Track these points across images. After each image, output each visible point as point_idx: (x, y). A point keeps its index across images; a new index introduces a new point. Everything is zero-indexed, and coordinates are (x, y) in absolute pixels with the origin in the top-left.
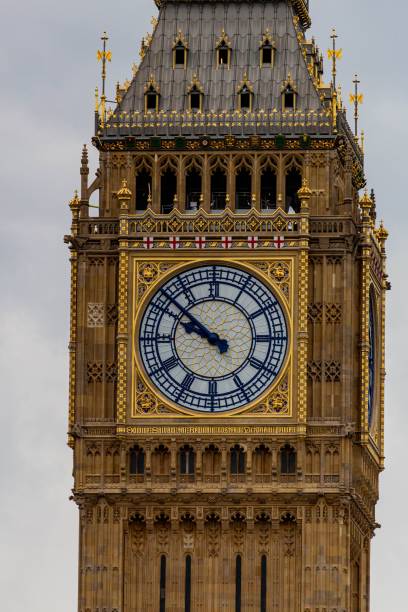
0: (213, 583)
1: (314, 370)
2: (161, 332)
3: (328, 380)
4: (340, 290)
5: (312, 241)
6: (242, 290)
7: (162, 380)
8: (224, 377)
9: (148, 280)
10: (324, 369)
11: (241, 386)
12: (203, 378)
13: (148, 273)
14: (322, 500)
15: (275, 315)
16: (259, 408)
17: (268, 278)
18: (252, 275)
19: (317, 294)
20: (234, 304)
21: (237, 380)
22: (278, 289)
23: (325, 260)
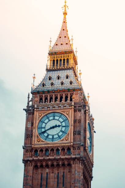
0: (52, 179)
1: (75, 132)
2: (42, 126)
3: (78, 134)
4: (81, 117)
5: (74, 107)
6: (60, 117)
7: (42, 136)
8: (55, 135)
9: (40, 116)
10: (77, 132)
11: (59, 136)
12: (51, 135)
13: (40, 115)
14: (76, 159)
15: (66, 122)
16: (63, 140)
17: (65, 114)
18: (62, 114)
19: (76, 117)
20: (58, 120)
21: (58, 135)
22: (67, 117)
23: (77, 111)
